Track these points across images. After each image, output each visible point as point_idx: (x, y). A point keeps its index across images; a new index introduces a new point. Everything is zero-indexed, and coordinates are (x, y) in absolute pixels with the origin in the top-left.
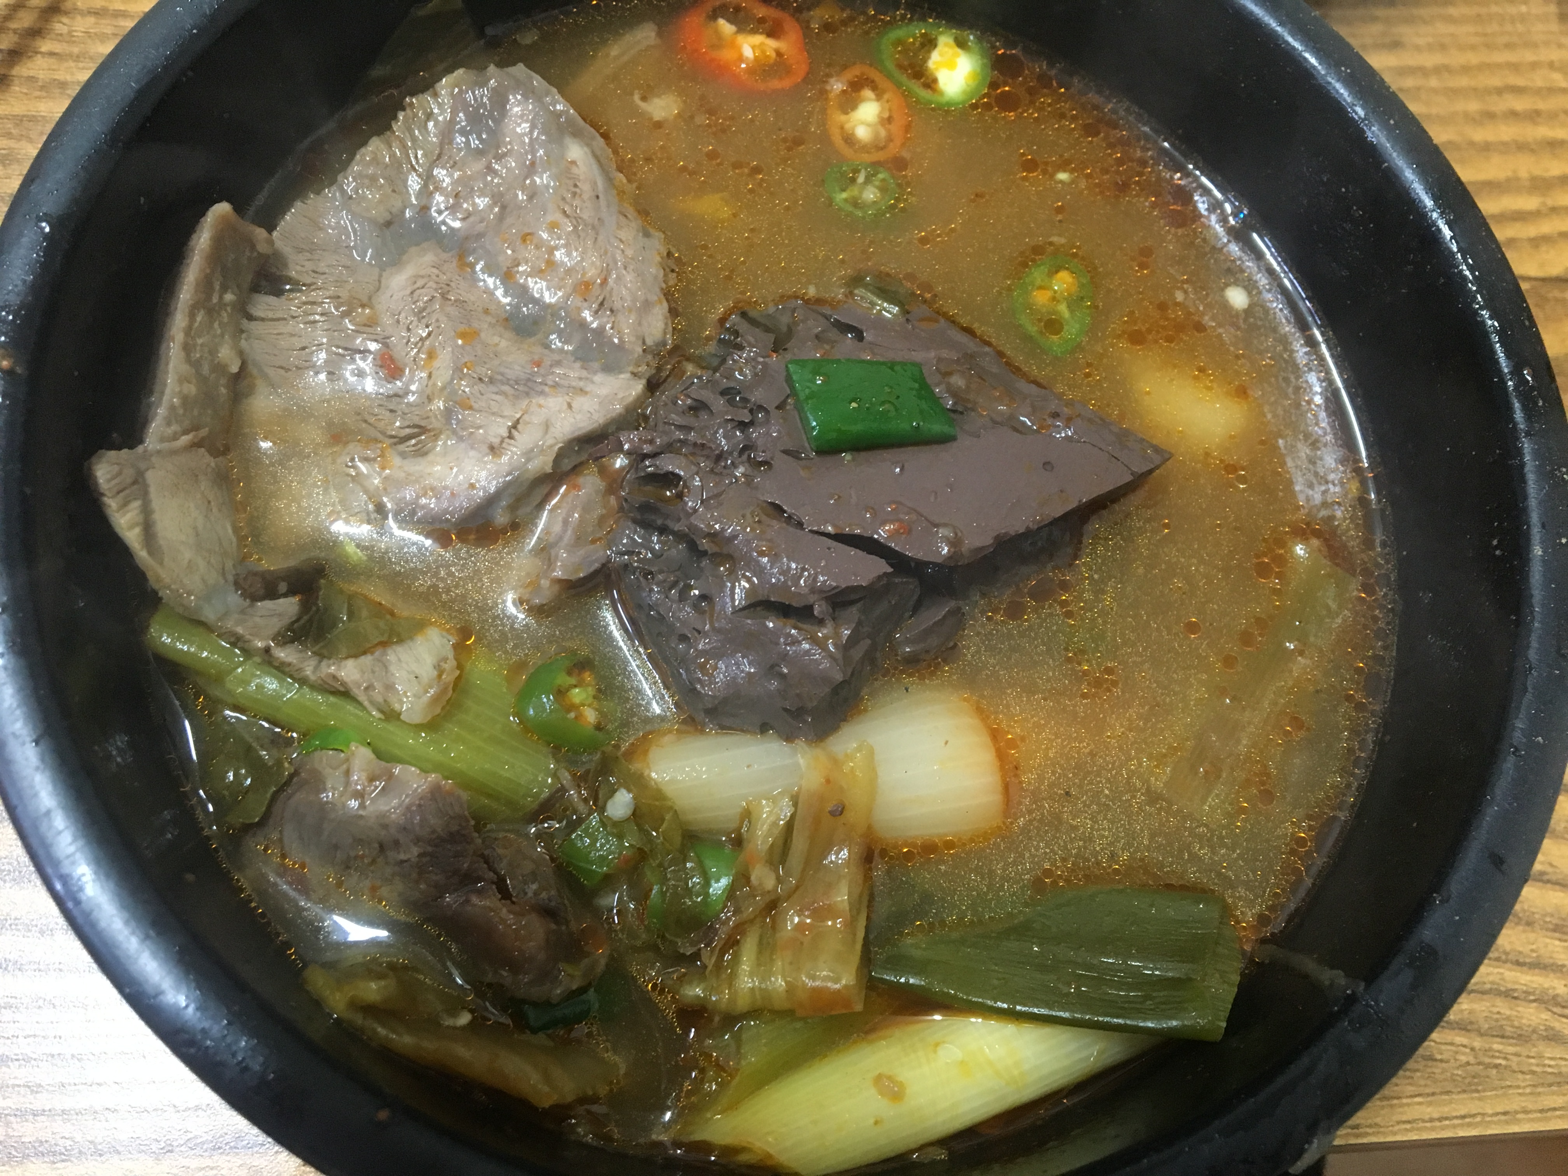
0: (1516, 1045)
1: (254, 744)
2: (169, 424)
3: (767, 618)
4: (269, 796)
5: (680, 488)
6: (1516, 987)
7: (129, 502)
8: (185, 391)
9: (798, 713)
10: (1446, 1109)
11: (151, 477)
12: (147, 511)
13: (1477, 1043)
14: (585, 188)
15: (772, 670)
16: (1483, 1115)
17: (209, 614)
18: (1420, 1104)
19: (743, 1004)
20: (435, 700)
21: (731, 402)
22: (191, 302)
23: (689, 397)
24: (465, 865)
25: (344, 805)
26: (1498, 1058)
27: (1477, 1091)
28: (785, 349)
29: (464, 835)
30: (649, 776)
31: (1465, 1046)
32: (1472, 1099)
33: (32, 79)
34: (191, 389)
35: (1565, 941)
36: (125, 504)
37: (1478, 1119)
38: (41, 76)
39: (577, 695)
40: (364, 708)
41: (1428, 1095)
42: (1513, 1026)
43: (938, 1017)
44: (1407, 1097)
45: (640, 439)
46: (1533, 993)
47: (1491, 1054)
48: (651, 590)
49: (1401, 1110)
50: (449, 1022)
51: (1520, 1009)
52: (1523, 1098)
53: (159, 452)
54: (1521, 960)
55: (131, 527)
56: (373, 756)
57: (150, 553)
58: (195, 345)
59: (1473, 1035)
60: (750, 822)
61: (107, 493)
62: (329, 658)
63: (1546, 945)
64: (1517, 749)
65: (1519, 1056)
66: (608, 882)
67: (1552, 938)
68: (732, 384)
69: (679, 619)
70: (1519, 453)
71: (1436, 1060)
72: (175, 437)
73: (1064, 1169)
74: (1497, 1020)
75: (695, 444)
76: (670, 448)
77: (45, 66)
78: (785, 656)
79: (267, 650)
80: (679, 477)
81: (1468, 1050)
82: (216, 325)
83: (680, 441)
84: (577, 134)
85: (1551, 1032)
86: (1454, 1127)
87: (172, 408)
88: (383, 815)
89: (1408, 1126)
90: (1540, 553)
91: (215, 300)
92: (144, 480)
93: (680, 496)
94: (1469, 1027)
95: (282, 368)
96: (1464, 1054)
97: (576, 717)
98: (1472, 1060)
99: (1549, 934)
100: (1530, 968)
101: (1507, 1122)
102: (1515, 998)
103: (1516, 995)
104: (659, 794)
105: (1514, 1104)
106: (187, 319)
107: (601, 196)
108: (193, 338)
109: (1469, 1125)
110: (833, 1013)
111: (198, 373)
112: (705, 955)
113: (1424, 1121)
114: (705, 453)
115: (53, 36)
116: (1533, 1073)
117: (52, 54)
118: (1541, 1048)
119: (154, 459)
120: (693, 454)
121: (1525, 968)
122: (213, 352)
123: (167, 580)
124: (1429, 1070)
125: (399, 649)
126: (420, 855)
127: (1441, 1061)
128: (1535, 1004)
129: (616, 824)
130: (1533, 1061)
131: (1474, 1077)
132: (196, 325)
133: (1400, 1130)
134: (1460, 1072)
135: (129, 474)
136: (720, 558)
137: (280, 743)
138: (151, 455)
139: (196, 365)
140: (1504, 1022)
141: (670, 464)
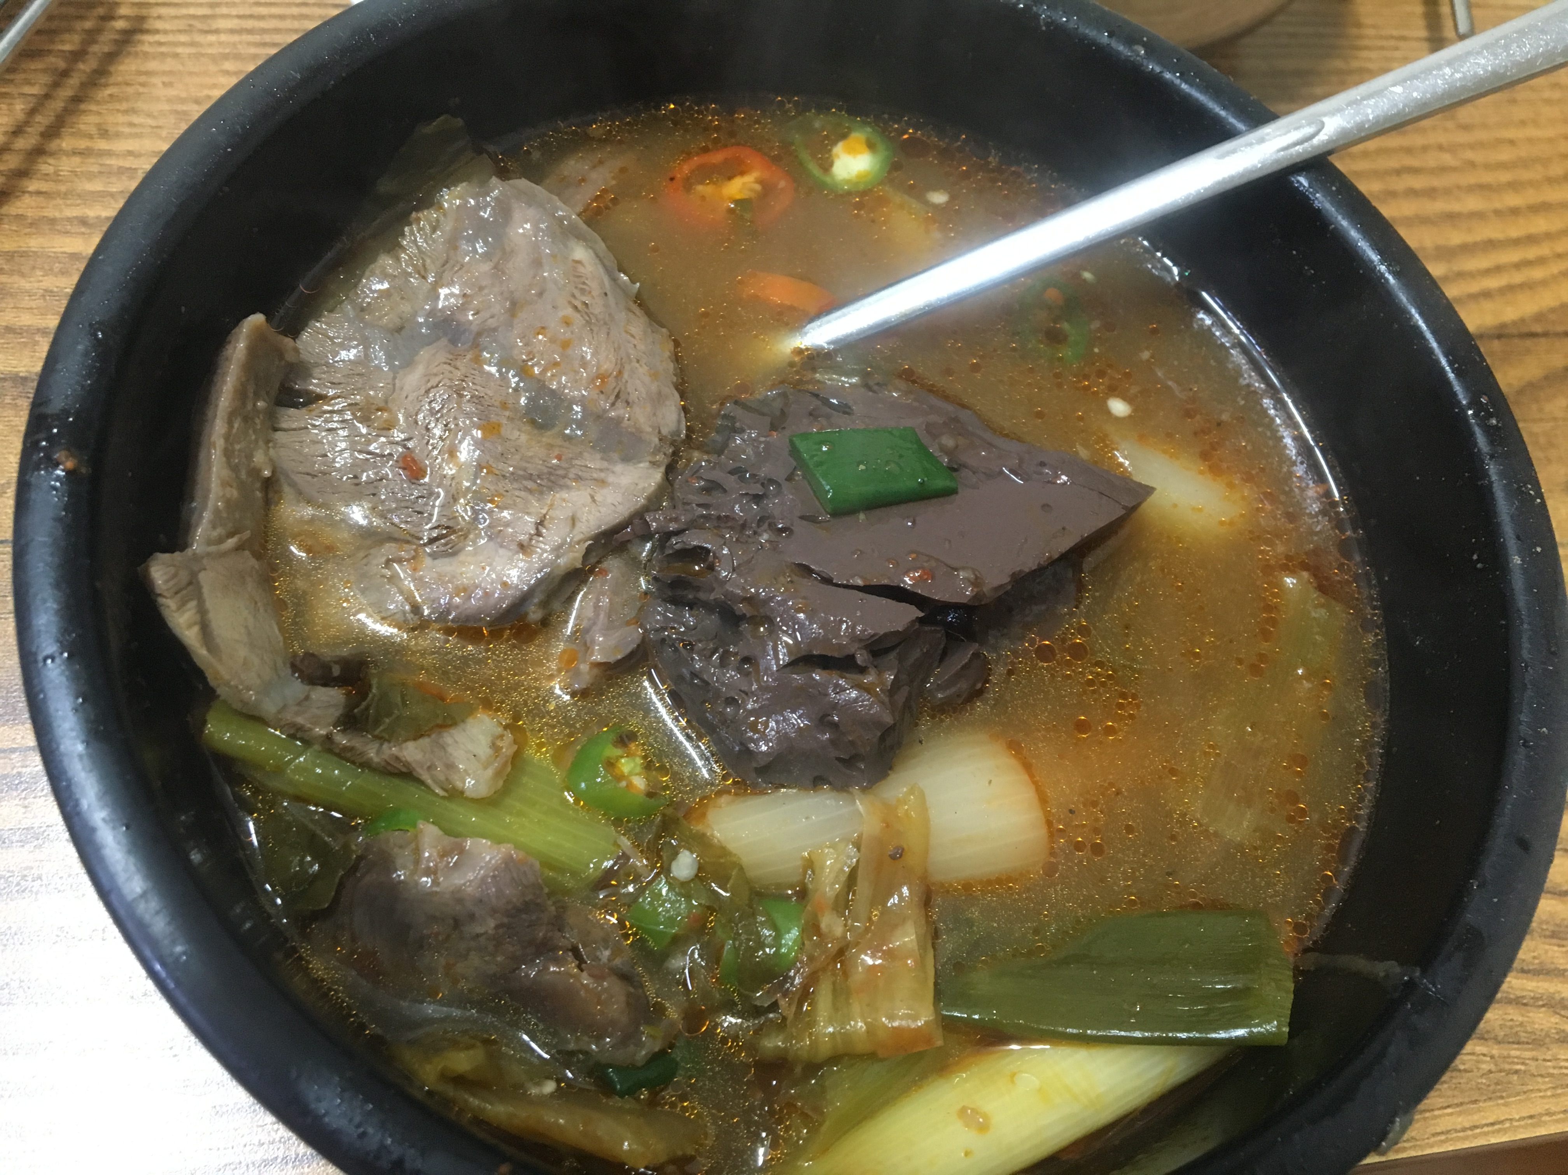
0: (1532, 1050)
1: (318, 832)
2: (214, 528)
3: (814, 671)
4: (337, 880)
5: (711, 559)
6: (1524, 994)
7: (187, 602)
8: (228, 496)
9: (849, 762)
10: (1476, 1117)
11: (204, 578)
12: (202, 611)
13: (1495, 1051)
14: (594, 285)
15: (823, 721)
16: (1511, 1120)
17: (269, 707)
18: (1451, 1114)
19: (825, 1050)
20: (498, 774)
21: (742, 479)
22: (230, 410)
23: (702, 478)
24: (541, 934)
25: (417, 883)
26: (1518, 1064)
27: (1502, 1097)
28: (784, 428)
29: (538, 905)
30: (712, 835)
31: (1484, 1055)
32: (1498, 1105)
33: (20, 217)
34: (234, 493)
35: (1563, 946)
36: (182, 604)
37: (1507, 1125)
38: (29, 214)
39: (626, 766)
40: (428, 787)
41: (1457, 1105)
42: (1526, 1032)
43: (1014, 1047)
44: (1439, 1109)
45: (665, 518)
46: (1541, 998)
47: (1510, 1060)
48: (693, 659)
49: (1433, 1122)
50: (534, 1091)
51: (1531, 1014)
52: (1545, 1101)
53: (208, 554)
54: (1526, 968)
55: (190, 626)
56: (441, 833)
57: (209, 650)
58: (233, 451)
59: (1490, 1043)
60: (813, 872)
61: (165, 594)
62: (389, 741)
63: (1546, 952)
64: (1526, 741)
65: (1537, 1060)
66: (678, 943)
67: (1550, 945)
68: (738, 465)
69: (723, 684)
70: (1486, 474)
71: (1460, 1071)
72: (220, 540)
73: (1173, 1166)
74: (1511, 1028)
75: (719, 518)
76: (694, 524)
77: (33, 204)
78: (835, 706)
79: (329, 738)
80: (708, 551)
81: (1488, 1059)
82: (251, 432)
83: (703, 516)
84: (580, 237)
85: (1563, 1035)
86: (1486, 1134)
87: (217, 511)
88: (459, 890)
89: (1443, 1137)
90: (1519, 562)
91: (249, 407)
92: (198, 583)
93: (711, 568)
94: (1486, 1036)
95: (308, 474)
96: (1485, 1062)
97: (627, 786)
98: (1492, 1067)
99: (1547, 940)
100: (1534, 975)
101: (1533, 1126)
102: (1525, 1005)
103: (1525, 1001)
104: (724, 851)
105: (1537, 1108)
106: (226, 426)
107: (608, 293)
108: (232, 444)
109: (1498, 1131)
110: (915, 1050)
111: (238, 477)
112: (783, 1003)
113: (1456, 1131)
114: (729, 524)
115: (39, 176)
116: (1551, 1075)
117: (39, 193)
118: (1554, 1050)
119: (205, 561)
120: (717, 527)
121: (1529, 975)
122: (250, 457)
123: (227, 677)
124: (1454, 1081)
125: (453, 731)
126: (497, 927)
127: (1465, 1071)
128: (1543, 1009)
129: (684, 884)
130: (1549, 1064)
131: (1497, 1084)
132: (234, 431)
133: (1436, 1142)
134: (1484, 1081)
135: (184, 576)
136: (756, 621)
137: (344, 828)
138: (203, 558)
139: (235, 469)
140: (1519, 1029)
141: (694, 540)
